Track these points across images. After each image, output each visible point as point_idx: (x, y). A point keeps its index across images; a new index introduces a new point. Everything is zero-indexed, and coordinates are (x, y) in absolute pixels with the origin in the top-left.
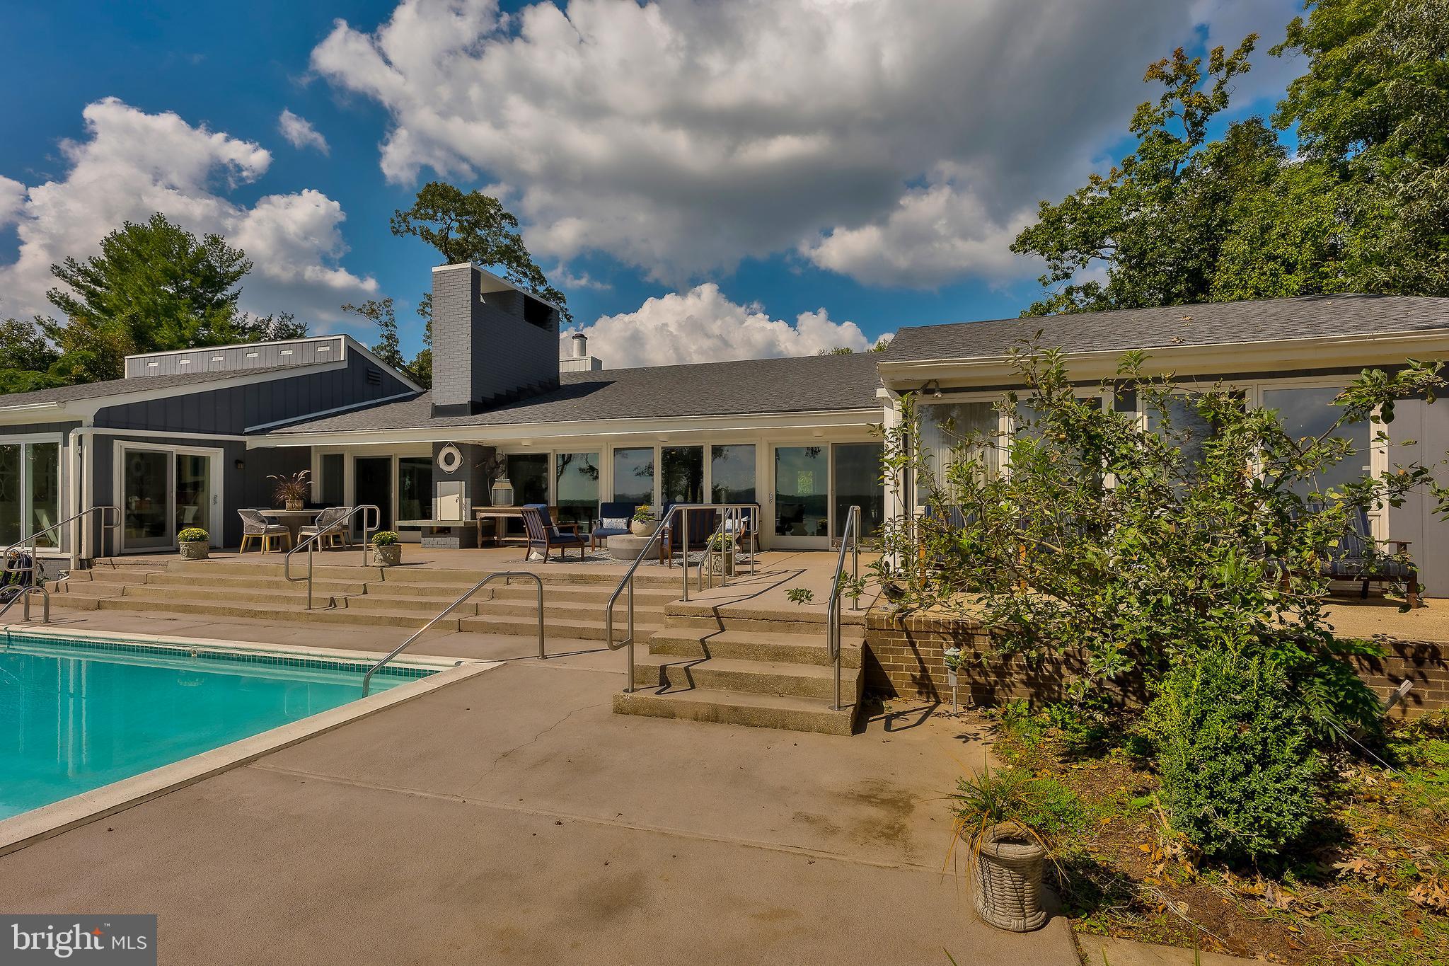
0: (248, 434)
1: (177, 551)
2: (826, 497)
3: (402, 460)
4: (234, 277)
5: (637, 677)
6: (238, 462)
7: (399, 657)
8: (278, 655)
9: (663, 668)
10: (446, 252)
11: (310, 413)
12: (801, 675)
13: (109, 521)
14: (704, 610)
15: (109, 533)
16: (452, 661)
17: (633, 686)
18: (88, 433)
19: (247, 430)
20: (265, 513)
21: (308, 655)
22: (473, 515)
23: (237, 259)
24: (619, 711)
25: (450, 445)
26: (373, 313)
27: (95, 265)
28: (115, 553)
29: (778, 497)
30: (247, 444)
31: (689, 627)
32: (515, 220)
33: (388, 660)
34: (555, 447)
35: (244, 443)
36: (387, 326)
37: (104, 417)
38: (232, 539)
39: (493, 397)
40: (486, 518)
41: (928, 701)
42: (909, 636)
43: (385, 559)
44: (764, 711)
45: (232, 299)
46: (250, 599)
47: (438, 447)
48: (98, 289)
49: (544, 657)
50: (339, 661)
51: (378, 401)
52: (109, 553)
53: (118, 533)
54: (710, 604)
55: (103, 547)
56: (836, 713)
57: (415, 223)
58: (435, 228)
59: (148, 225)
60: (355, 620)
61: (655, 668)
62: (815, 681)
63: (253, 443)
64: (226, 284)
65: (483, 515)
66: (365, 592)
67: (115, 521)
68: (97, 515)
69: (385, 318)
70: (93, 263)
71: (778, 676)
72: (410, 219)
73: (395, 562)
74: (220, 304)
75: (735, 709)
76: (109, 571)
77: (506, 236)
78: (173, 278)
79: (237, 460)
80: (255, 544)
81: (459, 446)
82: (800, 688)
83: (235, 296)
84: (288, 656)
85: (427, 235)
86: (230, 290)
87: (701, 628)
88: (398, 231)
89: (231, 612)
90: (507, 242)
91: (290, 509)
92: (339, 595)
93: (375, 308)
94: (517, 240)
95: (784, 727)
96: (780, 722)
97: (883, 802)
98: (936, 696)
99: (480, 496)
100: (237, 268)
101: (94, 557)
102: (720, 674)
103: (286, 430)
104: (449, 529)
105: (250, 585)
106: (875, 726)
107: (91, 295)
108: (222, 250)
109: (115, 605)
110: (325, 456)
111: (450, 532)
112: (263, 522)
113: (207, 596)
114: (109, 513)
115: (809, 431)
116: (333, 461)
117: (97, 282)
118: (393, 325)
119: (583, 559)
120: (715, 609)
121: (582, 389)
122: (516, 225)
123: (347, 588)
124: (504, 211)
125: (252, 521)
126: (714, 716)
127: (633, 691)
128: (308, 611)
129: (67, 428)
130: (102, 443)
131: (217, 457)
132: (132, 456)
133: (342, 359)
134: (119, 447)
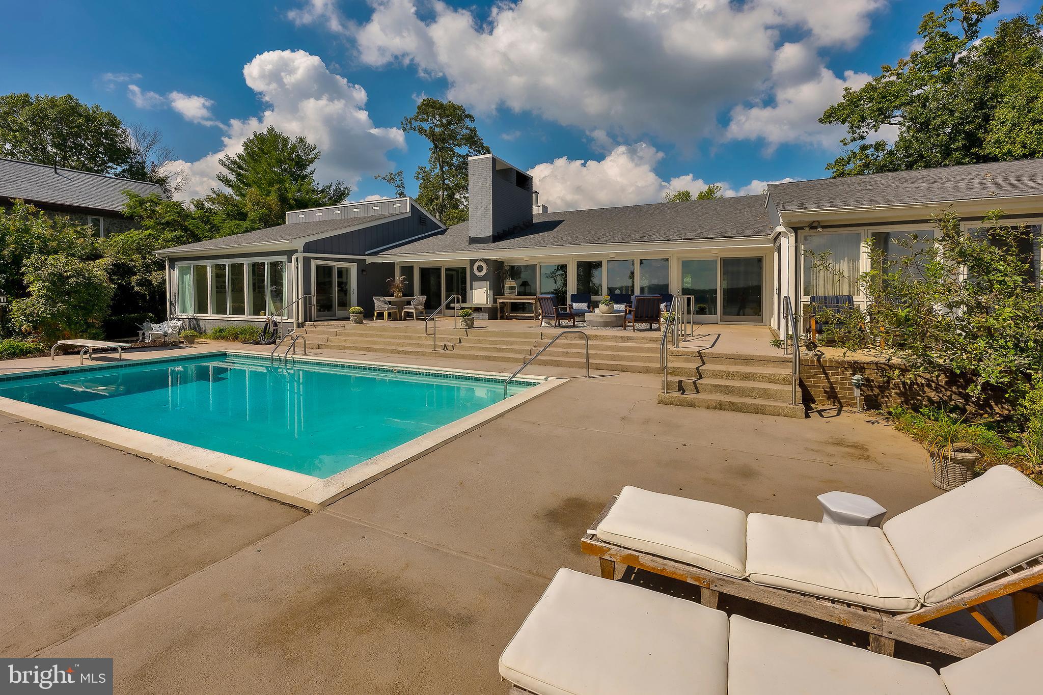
0: (367, 255)
1: (348, 319)
2: (716, 290)
3: (447, 269)
4: (312, 161)
5: (667, 387)
6: (363, 271)
7: (518, 376)
8: (442, 373)
9: (680, 382)
10: (433, 141)
11: (394, 242)
12: (766, 387)
13: (310, 304)
14: (693, 353)
15: (311, 309)
16: (543, 378)
17: (667, 391)
18: (301, 255)
19: (367, 253)
20: (388, 299)
21: (460, 372)
22: (495, 301)
23: (313, 150)
24: (661, 402)
25: (480, 260)
26: (392, 180)
27: (239, 158)
28: (314, 320)
29: (682, 289)
30: (367, 260)
31: (684, 362)
32: (473, 118)
33: (514, 376)
34: (540, 261)
35: (364, 260)
36: (399, 187)
38: (368, 313)
39: (502, 232)
40: (503, 303)
41: (834, 405)
42: (824, 369)
43: (467, 325)
44: (751, 405)
45: (311, 174)
46: (398, 345)
47: (473, 262)
48: (241, 171)
49: (589, 377)
50: (477, 376)
51: (426, 234)
52: (312, 320)
53: (314, 309)
54: (696, 350)
55: (308, 318)
56: (795, 406)
57: (415, 124)
58: (427, 126)
59: (265, 132)
61: (676, 382)
62: (775, 391)
63: (370, 260)
64: (308, 165)
65: (501, 301)
66: (460, 342)
67: (312, 303)
68: (305, 299)
69: (399, 183)
70: (238, 157)
71: (752, 388)
72: (413, 121)
73: (471, 326)
74: (304, 177)
75: (733, 403)
76: (312, 329)
77: (467, 128)
78: (280, 162)
79: (363, 269)
80: (380, 316)
81: (484, 260)
82: (766, 394)
83: (312, 173)
84: (448, 373)
85: (422, 131)
86: (309, 169)
87: (691, 362)
88: (406, 129)
89: (391, 351)
90: (468, 132)
91: (398, 296)
92: (447, 343)
93: (393, 177)
94: (473, 131)
95: (763, 414)
96: (760, 411)
97: (848, 446)
98: (840, 403)
99: (497, 290)
100: (312, 156)
101: (306, 322)
102: (716, 386)
103: (384, 253)
104: (481, 308)
105: (394, 337)
106: (814, 416)
107: (239, 175)
108: (305, 145)
109: (327, 347)
110: (404, 268)
111: (481, 310)
112: (386, 303)
113: (374, 343)
114: (310, 298)
115: (710, 251)
116: (407, 270)
117: (240, 167)
118: (403, 187)
119: (574, 326)
120: (699, 352)
121: (549, 226)
122: (474, 121)
123: (451, 340)
124: (466, 113)
125: (380, 303)
126: (720, 407)
127: (667, 393)
128: (435, 352)
129: (290, 253)
130: (307, 261)
131: (353, 269)
132: (318, 267)
133: (408, 211)
134: (313, 263)
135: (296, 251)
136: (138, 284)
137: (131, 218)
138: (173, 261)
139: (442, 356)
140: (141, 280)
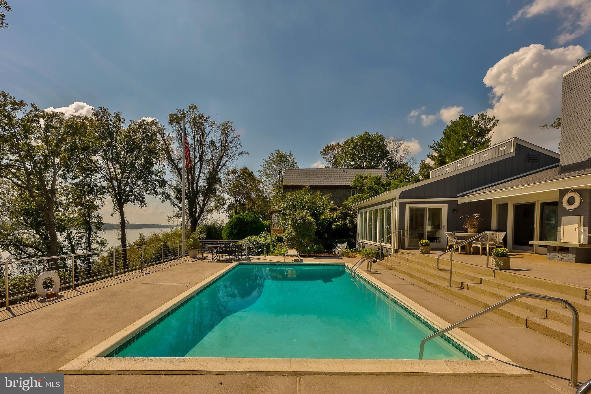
0: (459, 197)
1: (418, 249)
3: (543, 205)
4: (490, 130)
6: (454, 210)
11: (492, 183)
13: (403, 236)
15: (403, 240)
18: (398, 201)
19: (458, 195)
20: (457, 234)
23: (492, 121)
25: (571, 191)
28: (405, 248)
30: (459, 201)
35: (457, 201)
37: (403, 195)
43: (497, 265)
45: (489, 139)
47: (563, 193)
51: (535, 171)
52: (403, 248)
53: (407, 240)
55: (401, 246)
60: (467, 299)
63: (461, 201)
64: (487, 133)
66: (481, 283)
67: (405, 236)
68: (399, 232)
70: (440, 140)
73: (505, 267)
74: (484, 143)
76: (403, 256)
78: (466, 137)
79: (454, 209)
81: (580, 191)
83: (491, 137)
86: (488, 136)
91: (471, 232)
92: (466, 281)
100: (491, 125)
101: (398, 249)
103: (472, 193)
104: (568, 249)
107: (440, 152)
108: (485, 119)
110: (499, 205)
112: (455, 238)
114: (404, 232)
116: (503, 207)
117: (441, 147)
123: (473, 279)
125: (450, 238)
128: (449, 288)
129: (391, 200)
130: (402, 206)
131: (445, 208)
132: (412, 210)
133: (512, 151)
134: (408, 206)
135: (395, 199)
136: (349, 223)
137: (355, 188)
138: (360, 209)
139: (452, 294)
140: (350, 220)
